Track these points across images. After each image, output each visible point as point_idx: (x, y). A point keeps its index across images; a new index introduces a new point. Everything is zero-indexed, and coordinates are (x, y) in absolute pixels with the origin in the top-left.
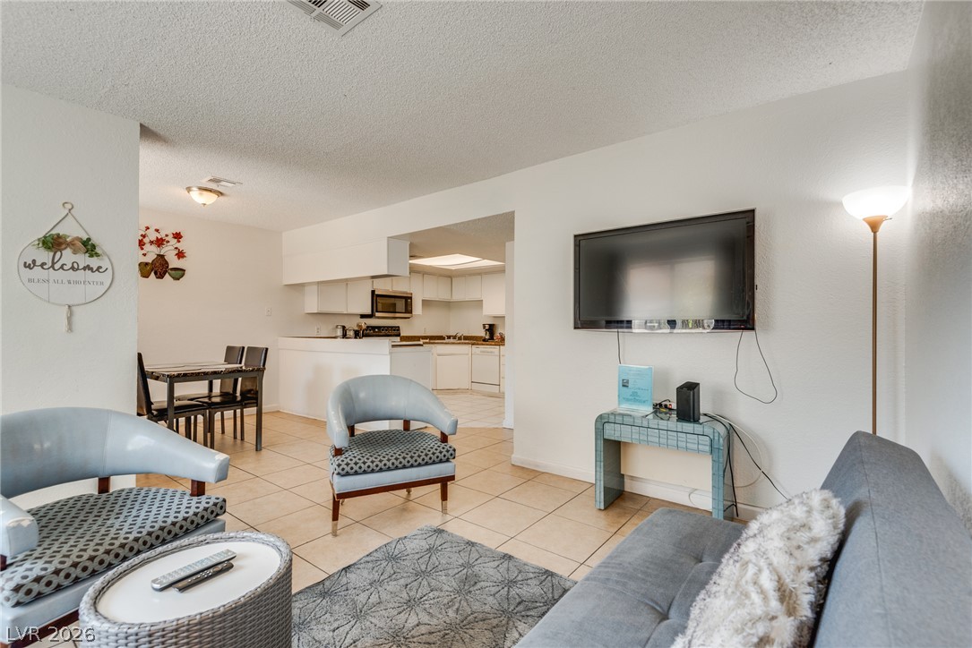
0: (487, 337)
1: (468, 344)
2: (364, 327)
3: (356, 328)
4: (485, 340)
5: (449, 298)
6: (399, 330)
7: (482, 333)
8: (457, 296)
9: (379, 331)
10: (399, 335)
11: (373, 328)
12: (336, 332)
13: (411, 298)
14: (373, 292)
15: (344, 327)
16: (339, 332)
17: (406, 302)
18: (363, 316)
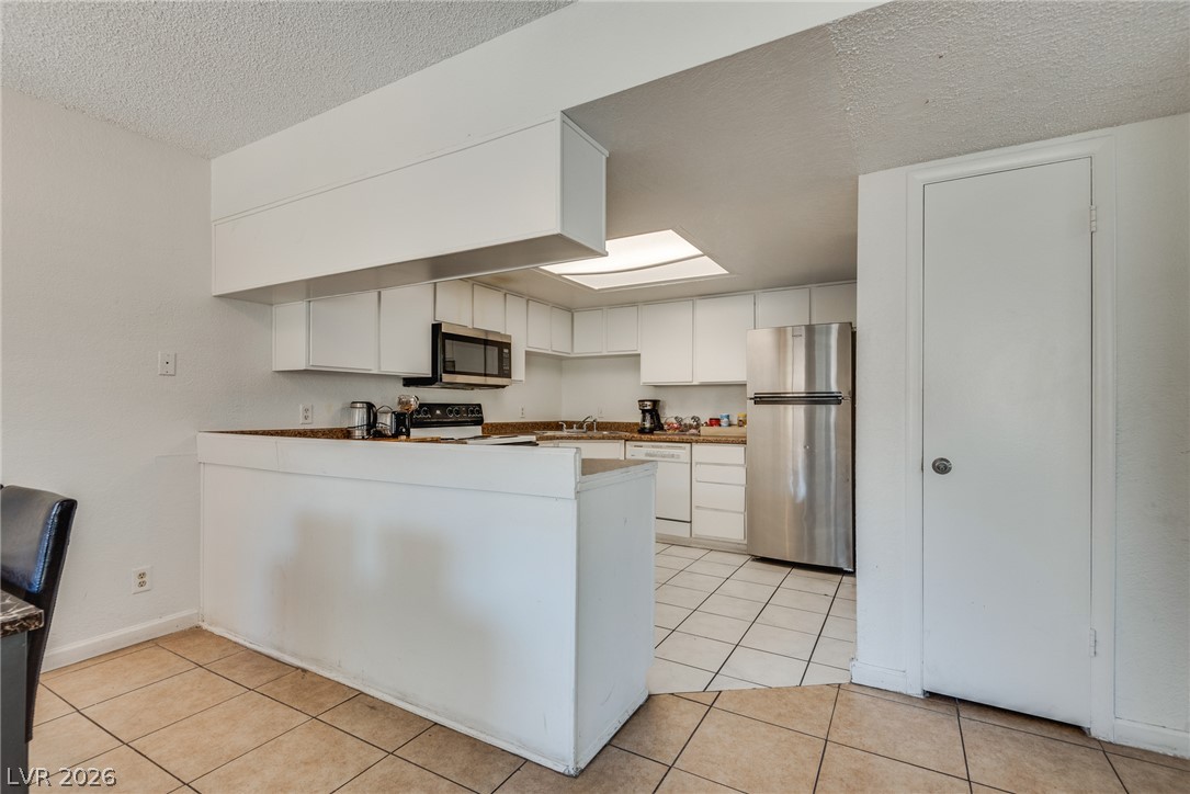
0: (647, 425)
1: (620, 438)
2: (414, 405)
3: (398, 409)
4: (642, 431)
5: (569, 351)
6: (480, 412)
7: (636, 418)
8: (582, 348)
9: (444, 415)
10: (479, 422)
11: (431, 407)
12: (351, 417)
13: (508, 345)
14: (436, 328)
15: (370, 406)
16: (359, 417)
17: (501, 353)
18: (409, 382)
